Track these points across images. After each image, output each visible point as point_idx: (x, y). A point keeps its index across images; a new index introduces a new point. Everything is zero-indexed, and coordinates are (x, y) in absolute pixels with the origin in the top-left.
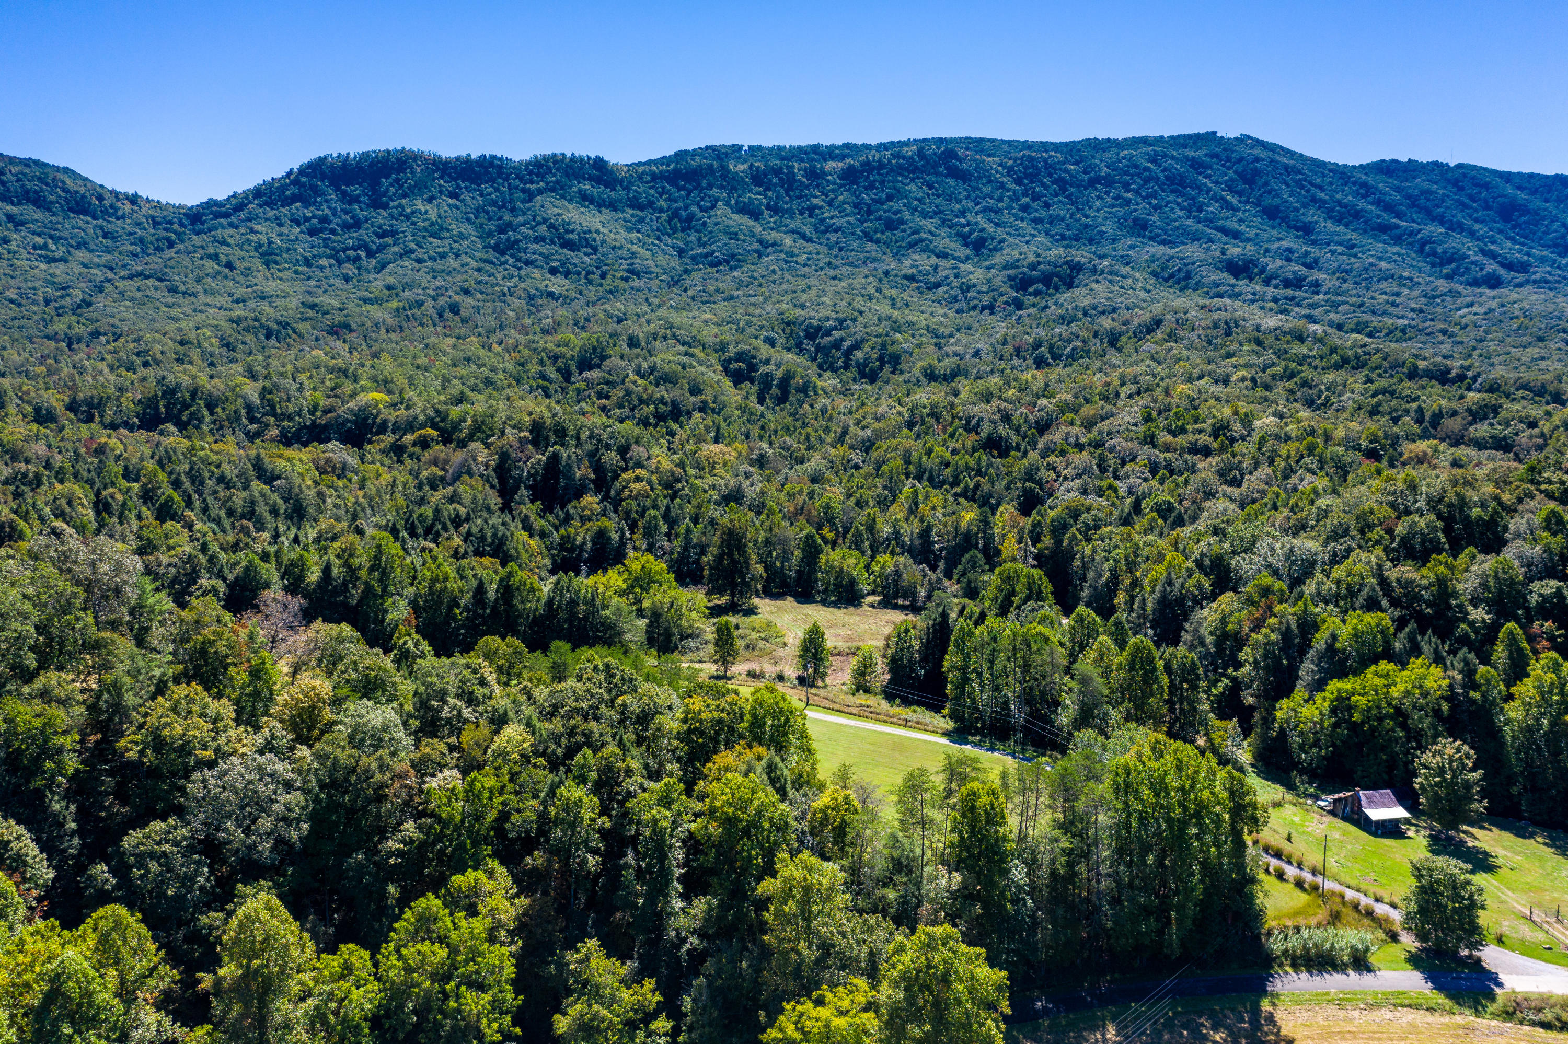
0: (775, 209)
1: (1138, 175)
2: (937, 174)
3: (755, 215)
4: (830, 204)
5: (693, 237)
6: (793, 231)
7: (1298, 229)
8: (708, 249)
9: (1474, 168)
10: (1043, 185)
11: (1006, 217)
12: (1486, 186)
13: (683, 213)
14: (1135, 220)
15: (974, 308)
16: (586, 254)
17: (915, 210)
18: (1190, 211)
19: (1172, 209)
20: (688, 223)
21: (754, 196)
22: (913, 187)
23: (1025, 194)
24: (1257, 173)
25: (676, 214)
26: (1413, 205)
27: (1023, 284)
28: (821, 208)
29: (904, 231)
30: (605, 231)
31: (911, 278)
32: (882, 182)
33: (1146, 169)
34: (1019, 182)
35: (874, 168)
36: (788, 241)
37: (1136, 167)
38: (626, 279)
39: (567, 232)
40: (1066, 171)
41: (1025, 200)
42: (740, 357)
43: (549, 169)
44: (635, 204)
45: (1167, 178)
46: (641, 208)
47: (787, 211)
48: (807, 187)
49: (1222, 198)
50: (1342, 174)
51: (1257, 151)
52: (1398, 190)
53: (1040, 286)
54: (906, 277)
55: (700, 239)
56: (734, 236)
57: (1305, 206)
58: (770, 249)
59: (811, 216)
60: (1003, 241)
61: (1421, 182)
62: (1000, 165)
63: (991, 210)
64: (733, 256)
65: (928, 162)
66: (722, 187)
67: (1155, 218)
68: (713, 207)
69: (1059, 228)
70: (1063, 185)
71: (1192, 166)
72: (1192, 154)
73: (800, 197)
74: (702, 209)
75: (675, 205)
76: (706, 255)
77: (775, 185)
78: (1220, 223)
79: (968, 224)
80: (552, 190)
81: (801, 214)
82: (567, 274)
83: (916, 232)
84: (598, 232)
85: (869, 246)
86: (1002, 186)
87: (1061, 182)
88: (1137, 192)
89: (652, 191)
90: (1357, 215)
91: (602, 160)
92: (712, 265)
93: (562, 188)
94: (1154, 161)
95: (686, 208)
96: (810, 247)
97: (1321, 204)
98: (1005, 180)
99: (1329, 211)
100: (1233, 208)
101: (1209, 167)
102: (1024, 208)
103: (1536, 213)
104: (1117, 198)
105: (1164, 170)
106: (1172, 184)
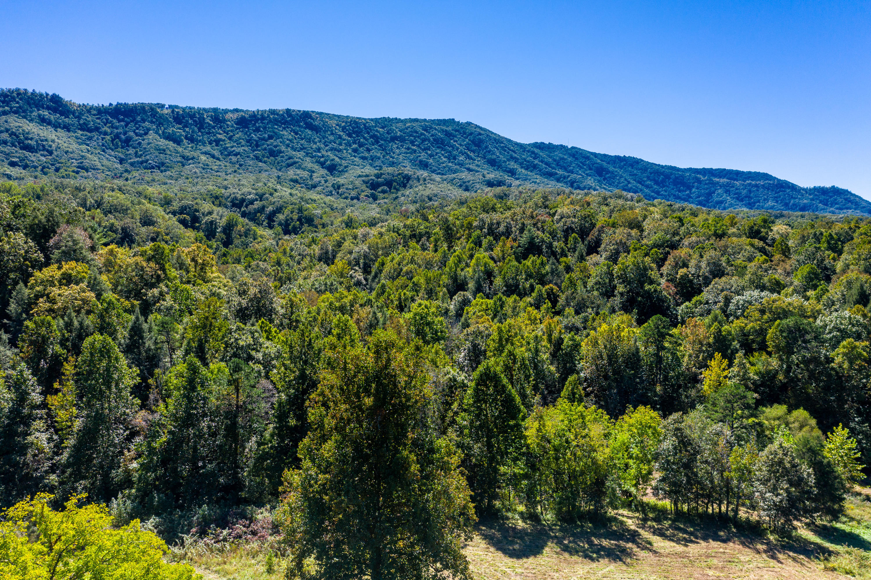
0: (192, 140)
1: (418, 137)
2: (300, 126)
3: (178, 142)
4: (230, 138)
5: (131, 151)
6: (206, 153)
7: (508, 172)
8: (143, 158)
9: (580, 149)
10: (364, 138)
11: (345, 154)
12: (588, 158)
13: (123, 137)
14: (421, 161)
15: (346, 198)
16: (42, 155)
17: (288, 146)
18: (449, 159)
19: (440, 157)
20: (127, 142)
21: (176, 129)
22: (285, 133)
23: (354, 143)
24: (481, 141)
25: (117, 136)
26: (557, 164)
27: (374, 186)
28: (224, 140)
29: (283, 157)
30: (60, 141)
31: (296, 181)
32: (265, 128)
33: (422, 134)
34: (350, 135)
35: (258, 119)
36: (203, 158)
37: (417, 132)
38: (77, 173)
39: (27, 139)
40: (377, 131)
41: (354, 146)
42: (183, 210)
43: (13, 99)
44: (84, 127)
45: (434, 140)
46: (90, 130)
47: (200, 141)
48: (214, 127)
49: (465, 153)
50: (522, 146)
51: (478, 130)
52: (549, 156)
53: (386, 188)
54: (292, 180)
55: (136, 153)
56: (163, 151)
57: (508, 160)
58: (191, 161)
59: (217, 145)
60: (346, 167)
61: (558, 155)
62: (337, 125)
63: (336, 150)
64: (163, 164)
65: (293, 118)
66: (152, 122)
67: (431, 161)
68: (146, 134)
69: (378, 163)
70: (376, 139)
71: (446, 135)
72: (444, 128)
73: (209, 133)
74: (137, 134)
75: (116, 131)
76: (142, 163)
77: (191, 124)
78: (467, 166)
79: (323, 157)
80: (16, 112)
81: (210, 143)
82: (25, 167)
83: (290, 158)
84: (53, 141)
85: (260, 164)
86: (340, 137)
88: (418, 146)
89: (98, 121)
90: (535, 167)
91: (58, 96)
92: (146, 168)
93: (24, 112)
94: (426, 130)
95: (125, 133)
96: (218, 163)
97: (516, 160)
98: (342, 133)
99: (521, 164)
100: (472, 159)
101: (455, 136)
102: (355, 151)
103: (612, 173)
104: (408, 149)
105: (432, 135)
106: (437, 143)
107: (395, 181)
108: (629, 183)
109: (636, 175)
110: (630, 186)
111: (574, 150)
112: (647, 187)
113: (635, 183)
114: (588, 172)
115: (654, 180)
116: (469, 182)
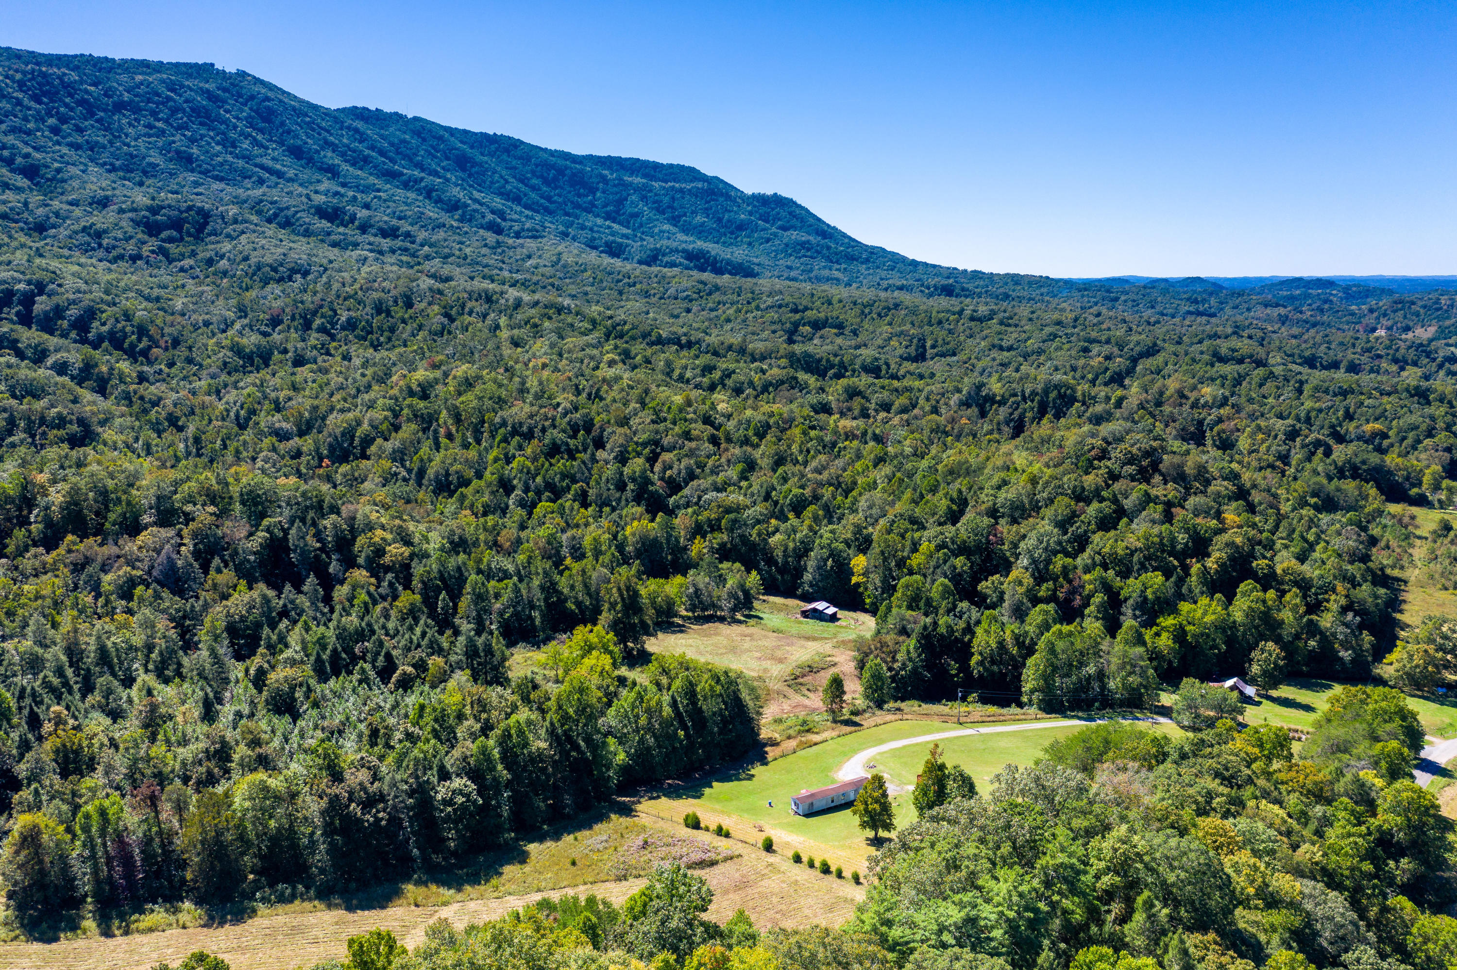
1: (163, 103)
9: (426, 121)
10: (66, 105)
11: (41, 140)
12: (441, 138)
14: (178, 152)
15: (121, 257)
18: (226, 147)
19: (209, 144)
23: (49, 114)
24: (271, 112)
26: (398, 153)
27: (153, 230)
33: (169, 99)
34: (37, 99)
37: (159, 95)
40: (87, 92)
41: (52, 121)
45: (192, 110)
49: (250, 135)
50: (334, 117)
51: (261, 87)
52: (381, 137)
53: (173, 233)
57: (323, 148)
61: (395, 133)
63: (20, 130)
67: (195, 151)
69: (105, 157)
70: (90, 108)
71: (209, 99)
86: (19, 103)
87: (82, 102)
88: (166, 121)
90: (366, 160)
94: (173, 90)
97: (334, 148)
98: (20, 95)
99: (343, 155)
100: (261, 146)
101: (224, 102)
102: (55, 131)
103: (481, 165)
104: (150, 126)
105: (187, 101)
106: (199, 116)
107: (185, 220)
108: (507, 182)
109: (515, 168)
110: (508, 187)
111: (418, 124)
112: (533, 188)
113: (515, 182)
114: (445, 163)
115: (542, 177)
116: (288, 208)
